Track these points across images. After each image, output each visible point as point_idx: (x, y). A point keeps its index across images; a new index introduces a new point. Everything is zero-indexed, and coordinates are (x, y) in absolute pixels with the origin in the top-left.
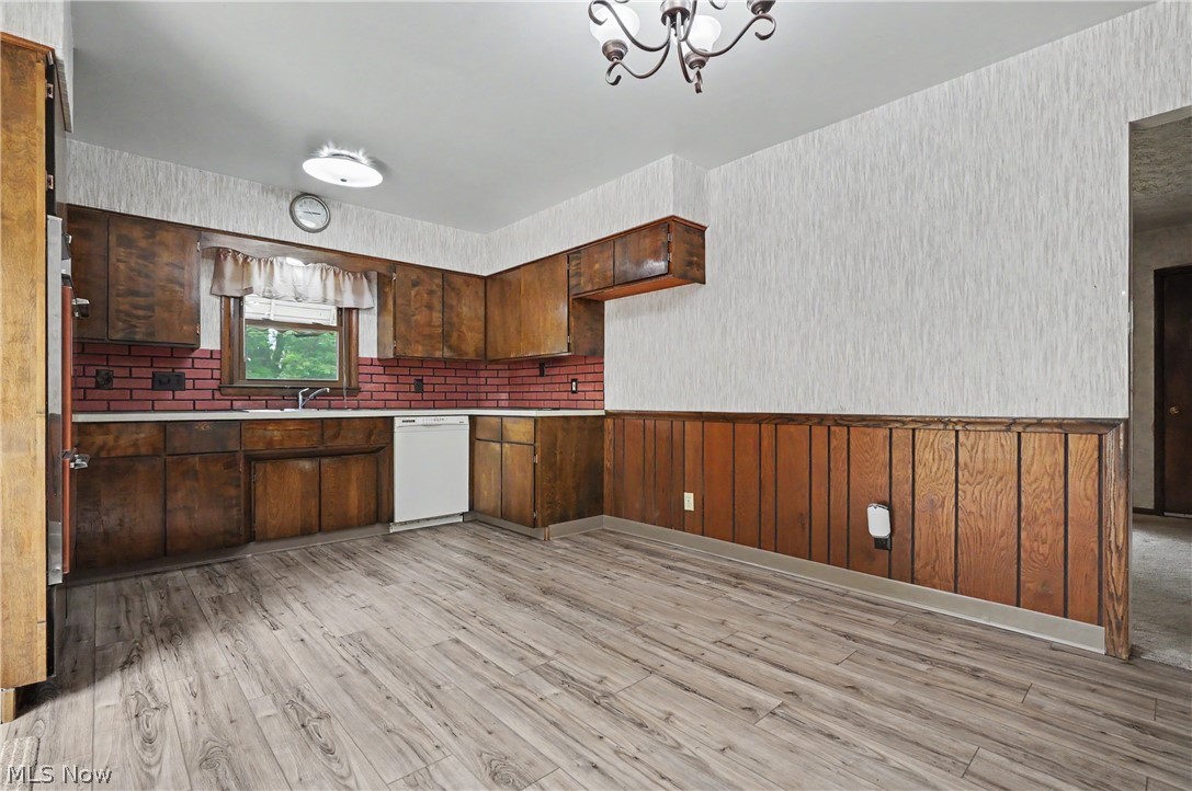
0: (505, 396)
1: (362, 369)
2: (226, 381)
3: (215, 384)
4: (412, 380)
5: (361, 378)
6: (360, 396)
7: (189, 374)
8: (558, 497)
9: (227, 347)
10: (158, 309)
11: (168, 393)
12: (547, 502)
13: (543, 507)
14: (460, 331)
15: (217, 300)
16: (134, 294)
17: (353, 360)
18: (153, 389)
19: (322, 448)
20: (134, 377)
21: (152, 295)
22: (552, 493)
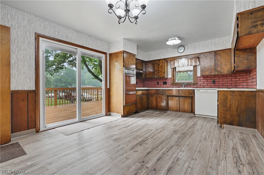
0: (245, 84)
1: (198, 79)
3: (171, 83)
4: (212, 80)
5: (198, 81)
6: (197, 85)
7: (167, 82)
8: (228, 116)
9: (172, 77)
10: (160, 73)
11: (165, 85)
12: (223, 117)
13: (221, 118)
14: (221, 66)
15: (171, 69)
16: (157, 71)
17: (196, 77)
18: (163, 84)
19: (179, 95)
20: (161, 83)
21: (159, 70)
22: (225, 115)
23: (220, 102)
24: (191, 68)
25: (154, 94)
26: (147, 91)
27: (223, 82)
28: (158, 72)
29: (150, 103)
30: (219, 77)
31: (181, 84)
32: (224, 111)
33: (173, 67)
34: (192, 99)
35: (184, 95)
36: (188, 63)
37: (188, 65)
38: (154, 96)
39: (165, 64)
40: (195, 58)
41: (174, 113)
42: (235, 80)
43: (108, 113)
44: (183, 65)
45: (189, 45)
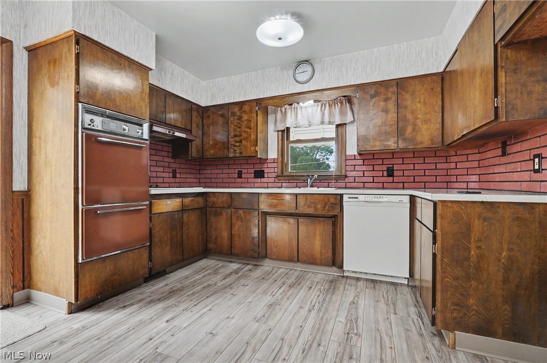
0: (475, 178)
1: (349, 163)
2: (280, 174)
3: (274, 175)
4: (385, 168)
5: (348, 168)
6: (347, 180)
7: (266, 170)
8: (471, 301)
9: (280, 156)
10: (243, 141)
11: (259, 180)
12: (453, 304)
13: (445, 307)
14: (415, 125)
15: (276, 133)
16: (235, 136)
17: (344, 157)
18: (254, 178)
19: (297, 212)
20: (248, 173)
21: (241, 135)
22: (462, 295)
23: (442, 248)
24: (331, 132)
25: (223, 208)
26: (200, 199)
27: (415, 173)
28: (238, 139)
29: (211, 237)
30: (403, 158)
31: (303, 178)
32: (456, 279)
33: (281, 127)
34: (334, 224)
35: (310, 211)
36: (323, 114)
37: (322, 123)
38: (224, 214)
39: (257, 115)
40: (342, 103)
41: (282, 268)
42: (444, 166)
43: (19, 295)
44: (309, 122)
45: (327, 59)
